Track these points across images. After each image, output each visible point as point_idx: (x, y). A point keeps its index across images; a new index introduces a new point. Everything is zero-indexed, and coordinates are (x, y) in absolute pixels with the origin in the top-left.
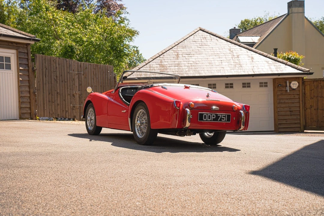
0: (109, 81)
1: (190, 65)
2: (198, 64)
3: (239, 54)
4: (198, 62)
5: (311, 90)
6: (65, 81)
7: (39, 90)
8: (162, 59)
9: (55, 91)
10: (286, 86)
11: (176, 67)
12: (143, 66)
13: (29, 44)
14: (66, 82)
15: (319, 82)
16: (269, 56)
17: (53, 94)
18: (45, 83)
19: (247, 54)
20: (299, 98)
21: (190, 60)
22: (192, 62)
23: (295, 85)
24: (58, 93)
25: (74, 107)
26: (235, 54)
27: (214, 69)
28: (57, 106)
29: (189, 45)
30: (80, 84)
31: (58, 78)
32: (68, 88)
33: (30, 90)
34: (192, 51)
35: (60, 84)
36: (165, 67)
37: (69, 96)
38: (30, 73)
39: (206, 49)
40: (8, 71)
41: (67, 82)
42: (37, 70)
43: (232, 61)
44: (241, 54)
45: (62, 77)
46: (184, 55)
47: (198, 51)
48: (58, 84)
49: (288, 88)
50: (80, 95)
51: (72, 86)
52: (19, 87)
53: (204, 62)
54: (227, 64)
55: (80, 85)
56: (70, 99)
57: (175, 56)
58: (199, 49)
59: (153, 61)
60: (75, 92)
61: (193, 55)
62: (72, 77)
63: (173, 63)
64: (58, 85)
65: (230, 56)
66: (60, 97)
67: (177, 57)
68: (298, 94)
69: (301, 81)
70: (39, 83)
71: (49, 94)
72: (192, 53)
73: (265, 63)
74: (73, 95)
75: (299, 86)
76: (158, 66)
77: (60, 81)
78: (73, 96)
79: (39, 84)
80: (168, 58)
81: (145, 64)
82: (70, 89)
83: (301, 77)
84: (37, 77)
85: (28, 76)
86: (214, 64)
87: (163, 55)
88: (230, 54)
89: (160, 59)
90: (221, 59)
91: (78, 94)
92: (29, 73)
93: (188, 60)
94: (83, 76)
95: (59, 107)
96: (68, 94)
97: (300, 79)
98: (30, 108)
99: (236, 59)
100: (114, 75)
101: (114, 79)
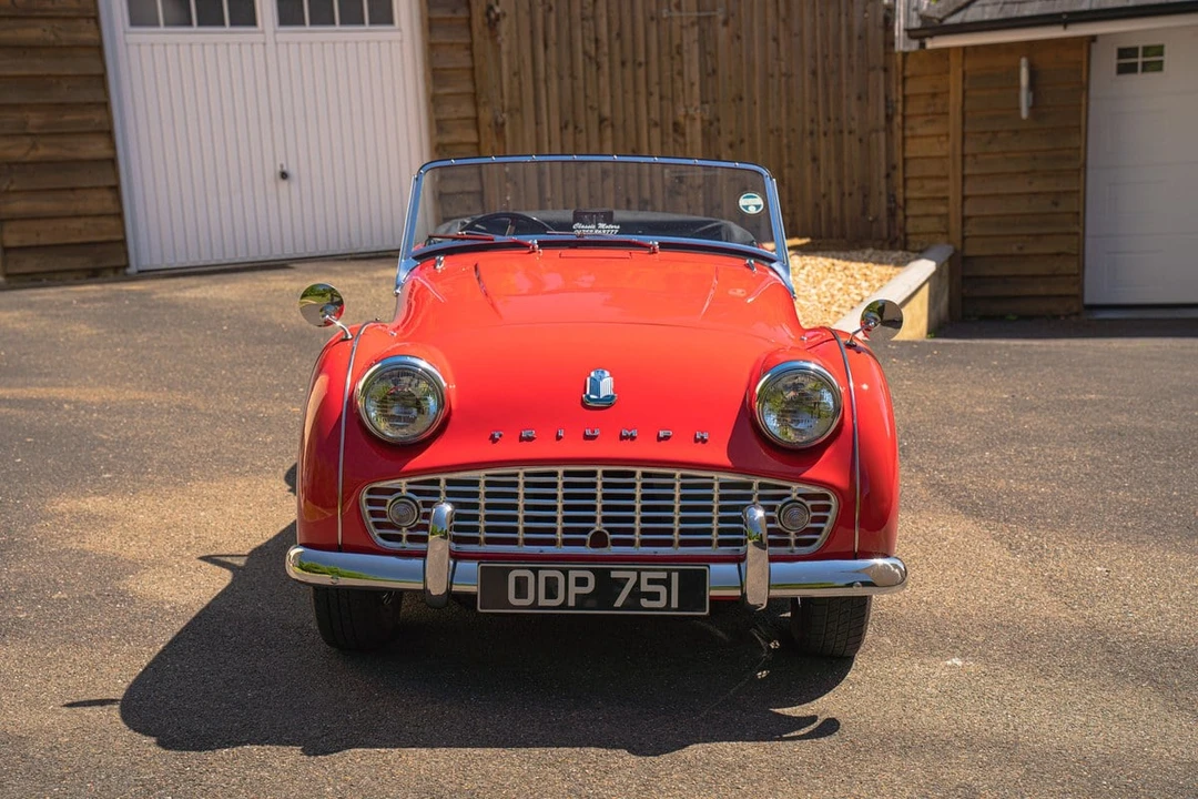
0: (856, 43)
6: (634, 61)
7: (517, 110)
9: (589, 111)
14: (640, 64)
17: (582, 126)
18: (542, 76)
24: (605, 119)
25: (681, 179)
28: (603, 180)
30: (710, 70)
31: (606, 49)
32: (650, 94)
33: (477, 112)
35: (611, 75)
37: (656, 133)
38: (476, 34)
40: (381, 33)
41: (647, 63)
42: (507, 20)
45: (622, 46)
48: (602, 79)
50: (711, 124)
51: (673, 80)
52: (434, 101)
55: (709, 75)
56: (662, 143)
60: (681, 112)
62: (670, 37)
64: (604, 81)
66: (614, 138)
70: (516, 80)
71: (563, 127)
74: (676, 125)
77: (611, 61)
78: (675, 130)
79: (516, 84)
82: (661, 98)
84: (509, 53)
85: (470, 47)
91: (698, 117)
92: (471, 37)
94: (723, 33)
95: (610, 182)
96: (649, 119)
98: (481, 193)
100: (881, 13)
101: (881, 32)
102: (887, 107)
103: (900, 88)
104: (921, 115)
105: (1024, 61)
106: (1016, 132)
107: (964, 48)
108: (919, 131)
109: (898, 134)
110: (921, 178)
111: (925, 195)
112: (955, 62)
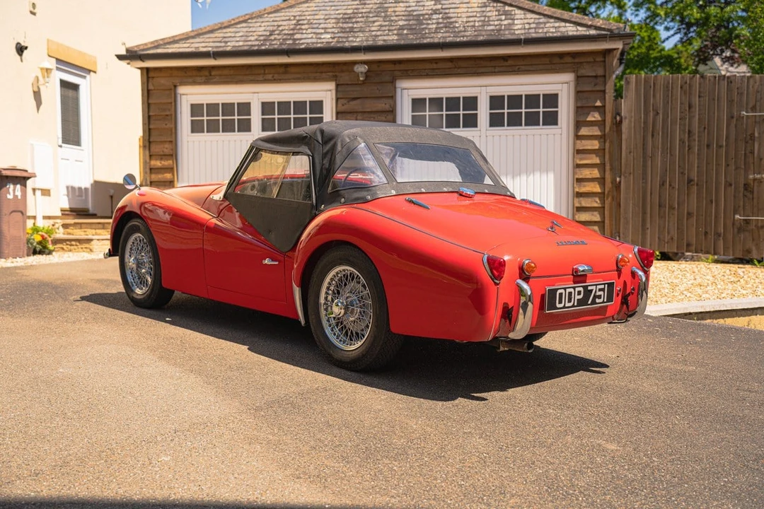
6: (716, 144)
7: (631, 175)
9: (681, 175)
13: (610, 51)
14: (721, 146)
17: (675, 185)
24: (693, 181)
25: (747, 221)
28: (688, 219)
31: (696, 137)
32: (728, 165)
33: (603, 175)
35: (699, 153)
37: (730, 190)
38: (607, 129)
40: (550, 130)
41: (726, 145)
48: (691, 155)
51: (746, 157)
52: (576, 168)
56: (735, 197)
60: (751, 176)
62: (746, 128)
64: (693, 157)
66: (699, 192)
70: (630, 156)
71: (662, 185)
74: (746, 186)
78: (746, 189)
82: (736, 168)
84: (627, 140)
85: (603, 137)
92: (605, 131)
96: (726, 181)
98: (603, 224)
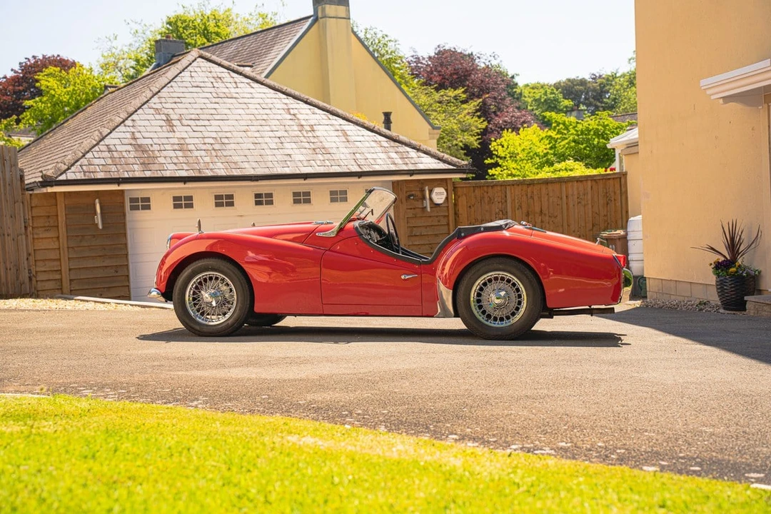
0: (8, 187)
1: (209, 147)
2: (228, 147)
3: (312, 122)
4: (226, 141)
5: (470, 207)
8: (133, 130)
10: (424, 198)
11: (180, 154)
12: (91, 149)
15: (485, 188)
16: (379, 129)
19: (329, 122)
20: (448, 224)
21: (206, 134)
22: (211, 141)
23: (439, 195)
26: (303, 123)
27: (270, 158)
29: (187, 95)
34: (199, 111)
36: (150, 152)
39: (232, 107)
43: (302, 139)
44: (316, 122)
46: (185, 122)
47: (213, 112)
49: (427, 204)
53: (240, 140)
54: (294, 145)
57: (163, 123)
58: (216, 106)
59: (112, 135)
61: (206, 123)
63: (165, 141)
65: (296, 128)
67: (170, 126)
68: (445, 216)
69: (450, 188)
72: (202, 117)
73: (373, 144)
75: (447, 198)
76: (130, 148)
80: (149, 129)
81: (95, 143)
83: (451, 179)
86: (264, 146)
87: (130, 119)
88: (291, 123)
89: (128, 129)
90: (278, 134)
93: (199, 135)
97: (449, 182)
99: (310, 134)
100: (18, 172)
101: (19, 182)
102: (25, 222)
103: (30, 213)
104: (41, 227)
105: (97, 201)
106: (94, 236)
107: (64, 192)
108: (41, 236)
109: (30, 237)
110: (43, 260)
111: (48, 269)
112: (60, 200)
